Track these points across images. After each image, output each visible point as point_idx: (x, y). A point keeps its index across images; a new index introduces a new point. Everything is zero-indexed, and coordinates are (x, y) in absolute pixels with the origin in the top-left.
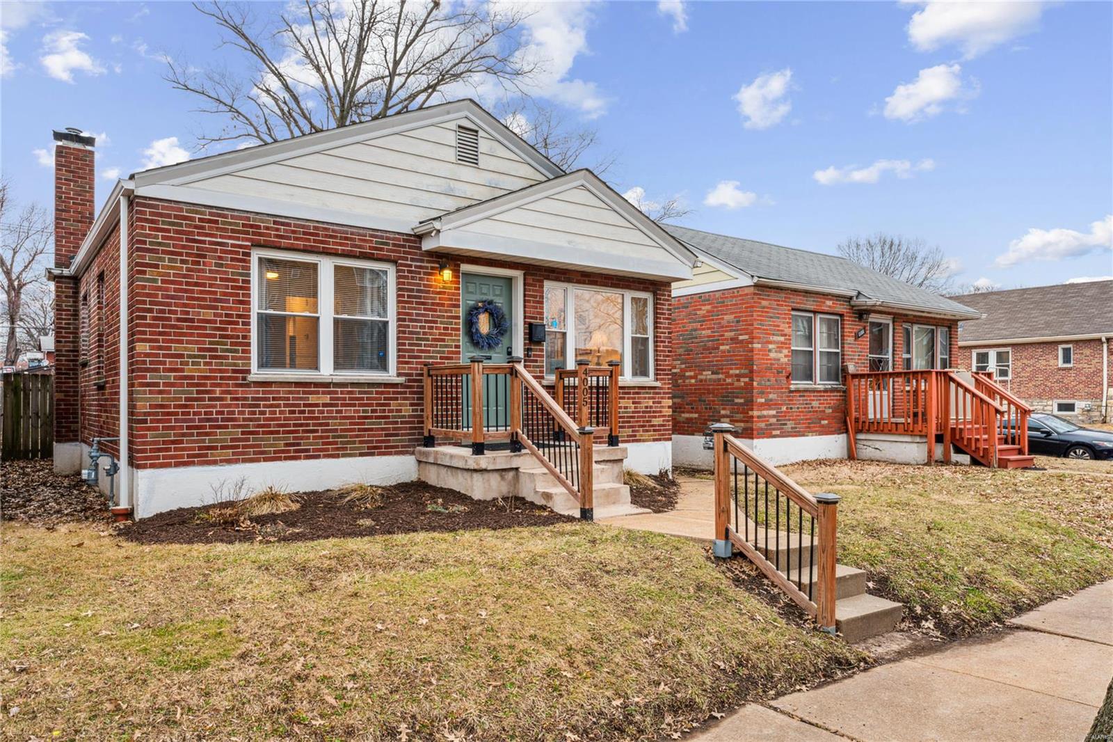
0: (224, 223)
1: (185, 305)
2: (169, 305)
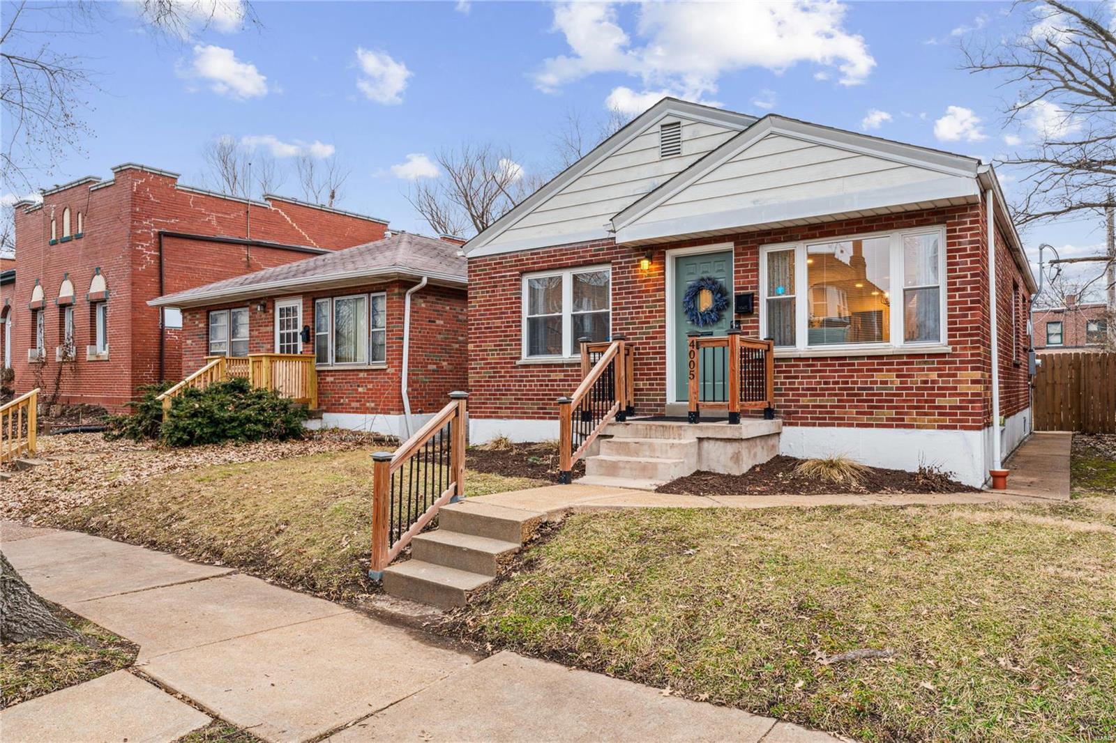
0: (506, 262)
1: (488, 319)
2: (481, 320)
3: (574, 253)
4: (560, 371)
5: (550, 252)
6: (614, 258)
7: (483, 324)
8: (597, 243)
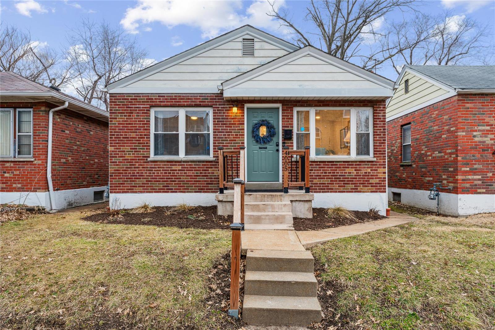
0: (139, 99)
1: (126, 132)
2: (120, 132)
3: (188, 99)
4: (179, 165)
5: (172, 96)
6: (215, 105)
7: (122, 135)
8: (204, 95)
